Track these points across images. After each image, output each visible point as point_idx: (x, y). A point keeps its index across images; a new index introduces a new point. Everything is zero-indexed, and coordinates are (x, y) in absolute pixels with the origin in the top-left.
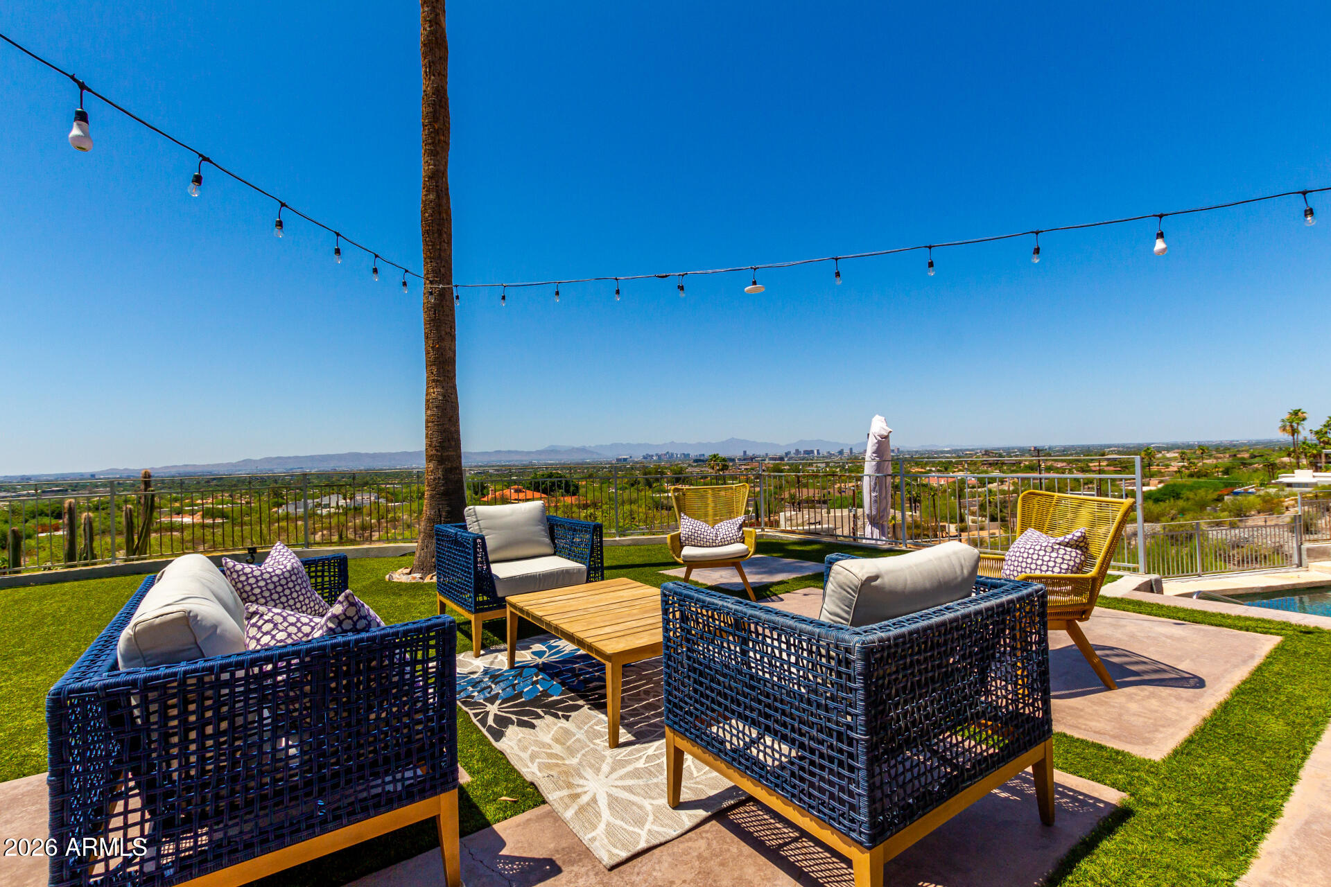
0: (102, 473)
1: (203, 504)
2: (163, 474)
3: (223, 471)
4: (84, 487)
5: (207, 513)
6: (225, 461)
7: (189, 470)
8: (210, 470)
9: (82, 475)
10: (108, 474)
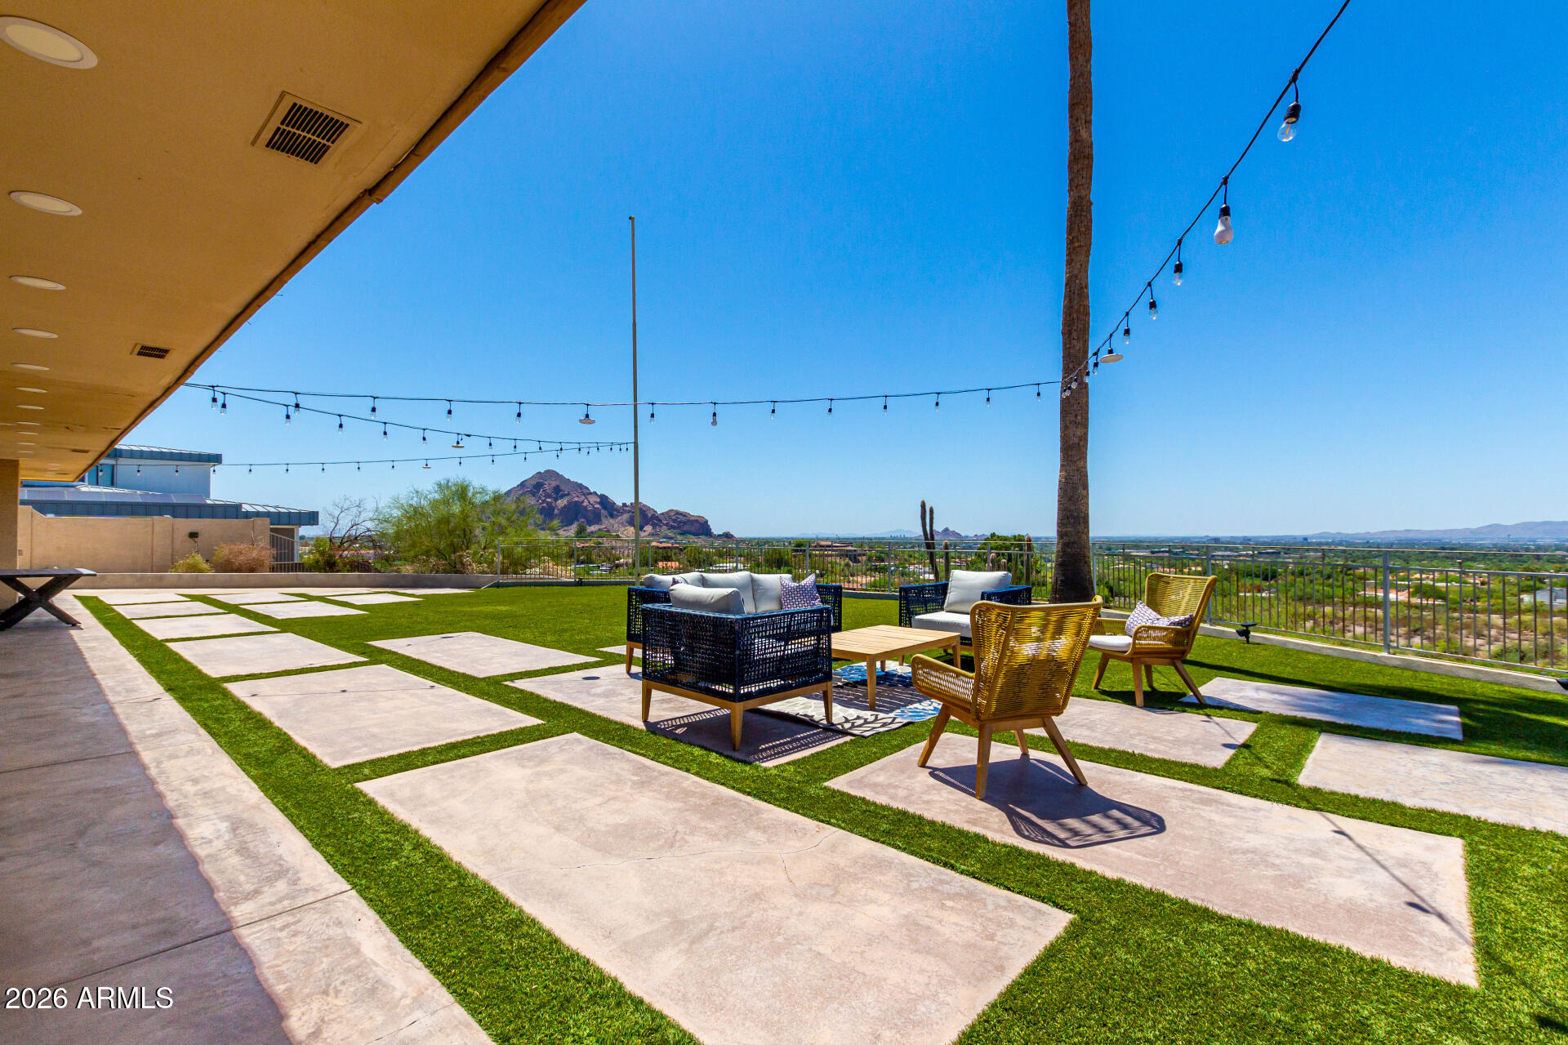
0: (1313, 537)
1: (1421, 579)
2: (1379, 541)
3: (1456, 540)
4: (1296, 550)
5: (1421, 591)
6: (1460, 526)
7: (1411, 536)
8: (1440, 537)
9: (1295, 538)
10: (1321, 538)
